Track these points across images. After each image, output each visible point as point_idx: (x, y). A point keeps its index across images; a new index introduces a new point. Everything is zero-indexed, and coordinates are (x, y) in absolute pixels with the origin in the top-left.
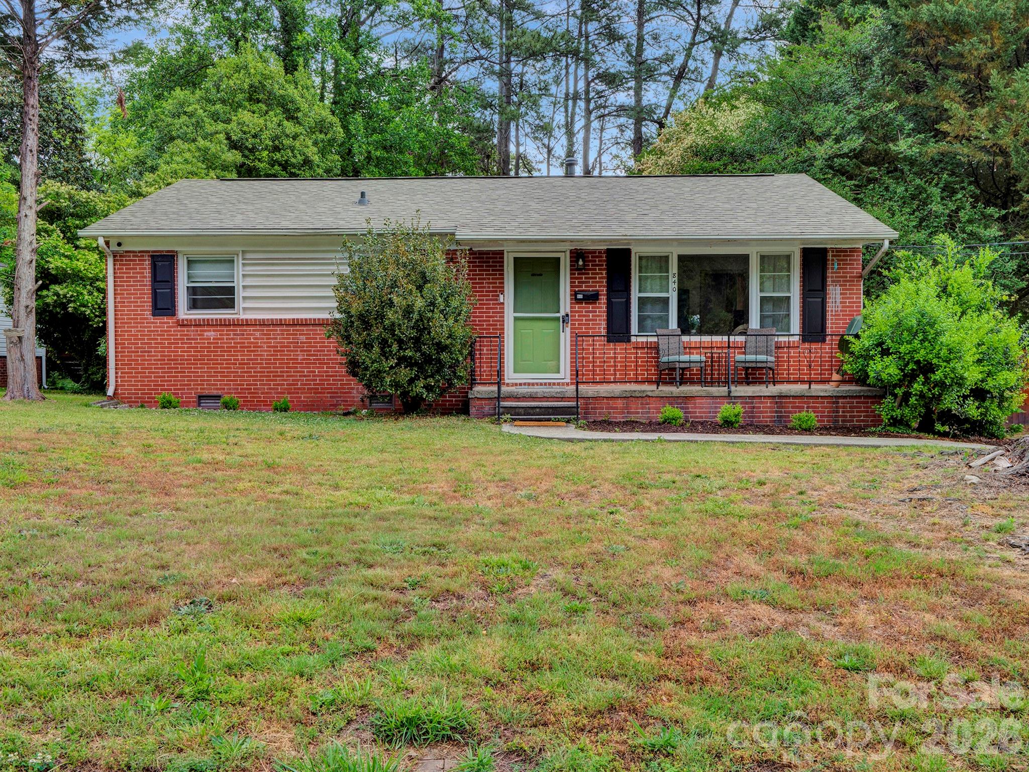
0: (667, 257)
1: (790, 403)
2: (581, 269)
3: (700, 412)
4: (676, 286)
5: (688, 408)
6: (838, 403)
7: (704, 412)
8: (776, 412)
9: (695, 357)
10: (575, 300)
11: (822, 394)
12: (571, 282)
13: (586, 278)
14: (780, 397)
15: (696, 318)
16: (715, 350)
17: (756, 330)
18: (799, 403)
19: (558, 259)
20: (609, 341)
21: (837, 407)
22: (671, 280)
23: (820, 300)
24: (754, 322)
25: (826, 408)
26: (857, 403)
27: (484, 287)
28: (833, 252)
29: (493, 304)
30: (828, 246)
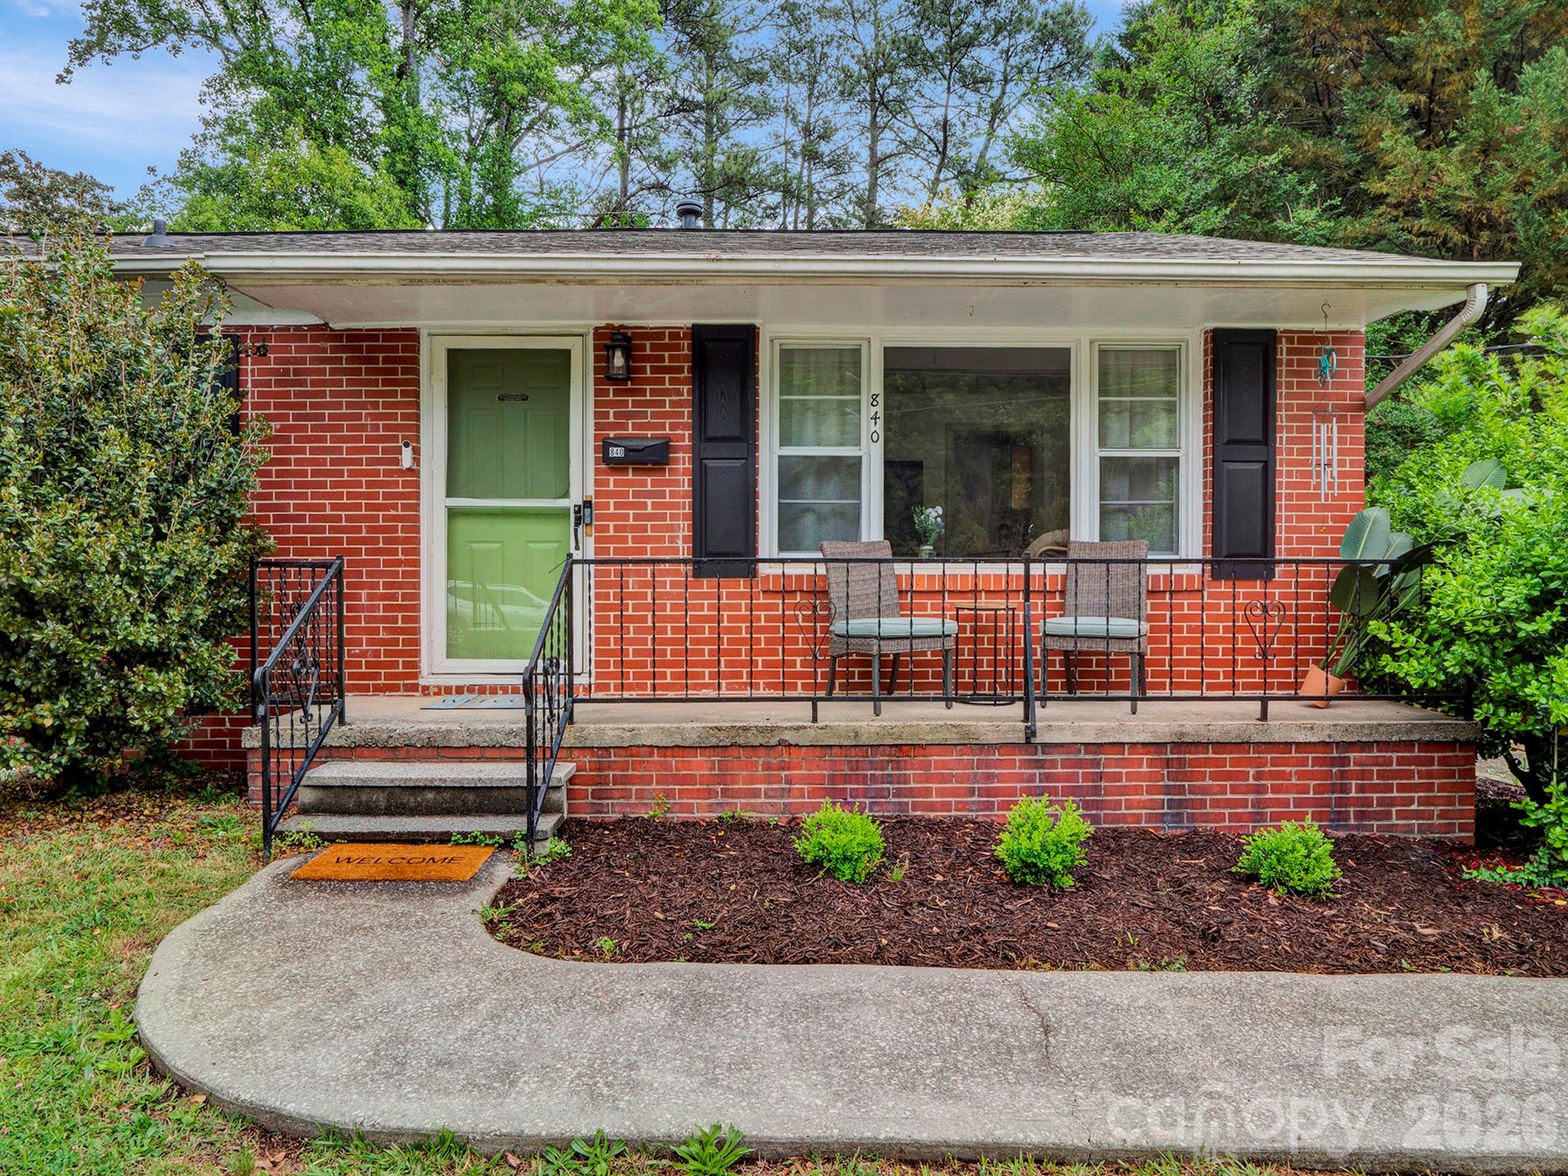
0: (856, 352)
1: (1207, 762)
2: (624, 381)
3: (942, 793)
4: (879, 427)
5: (905, 779)
6: (1345, 761)
7: (954, 793)
8: (1167, 790)
9: (928, 624)
10: (608, 463)
11: (1302, 737)
12: (597, 415)
13: (635, 404)
14: (1179, 746)
15: (934, 514)
16: (983, 601)
17: (1091, 545)
18: (1235, 762)
19: (566, 353)
20: (697, 574)
21: (1342, 775)
22: (867, 411)
23: (1259, 466)
24: (1085, 526)
25: (1311, 776)
26: (1401, 761)
27: (363, 428)
28: (1290, 340)
29: (387, 473)
30: (1280, 326)
